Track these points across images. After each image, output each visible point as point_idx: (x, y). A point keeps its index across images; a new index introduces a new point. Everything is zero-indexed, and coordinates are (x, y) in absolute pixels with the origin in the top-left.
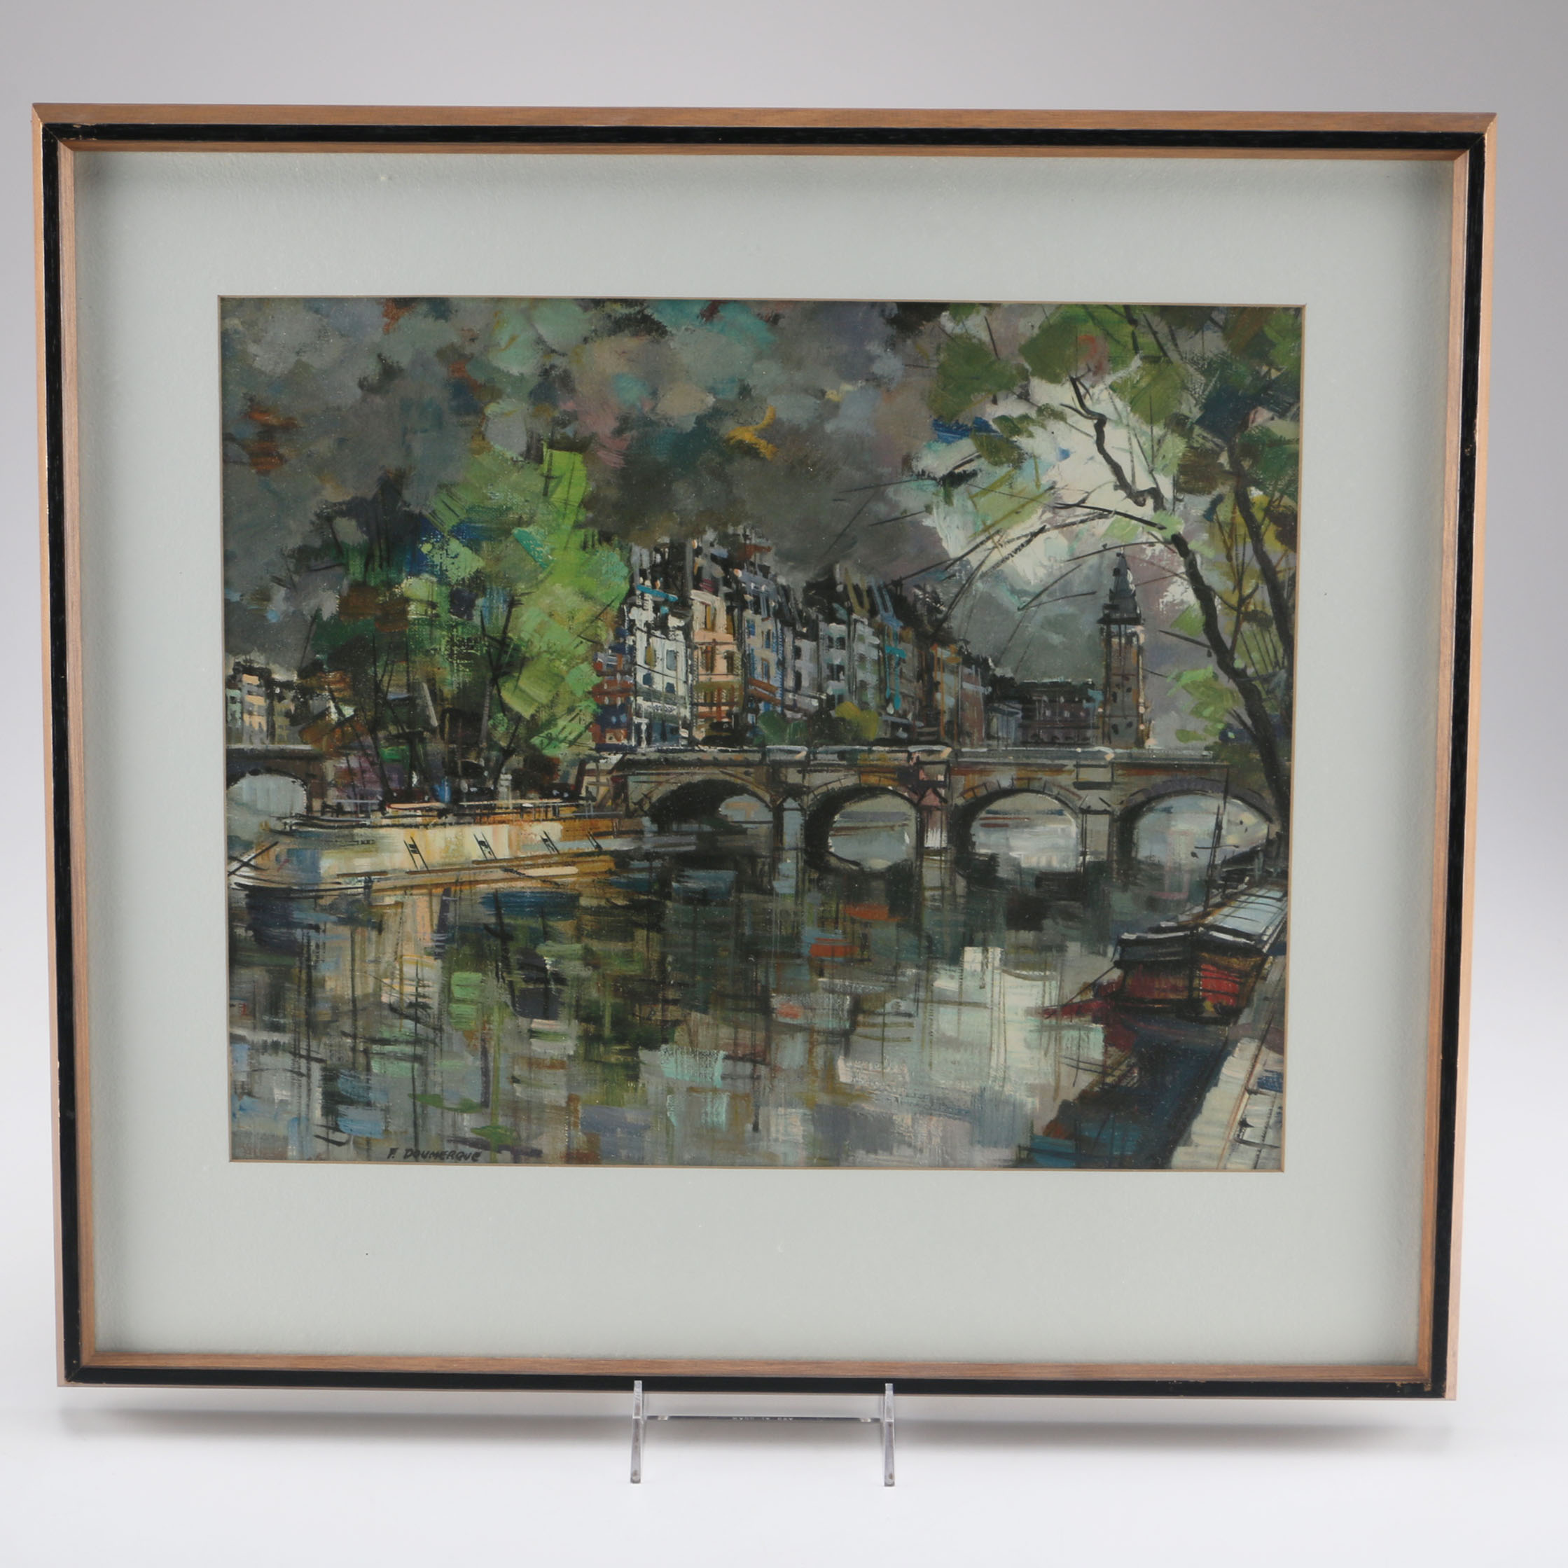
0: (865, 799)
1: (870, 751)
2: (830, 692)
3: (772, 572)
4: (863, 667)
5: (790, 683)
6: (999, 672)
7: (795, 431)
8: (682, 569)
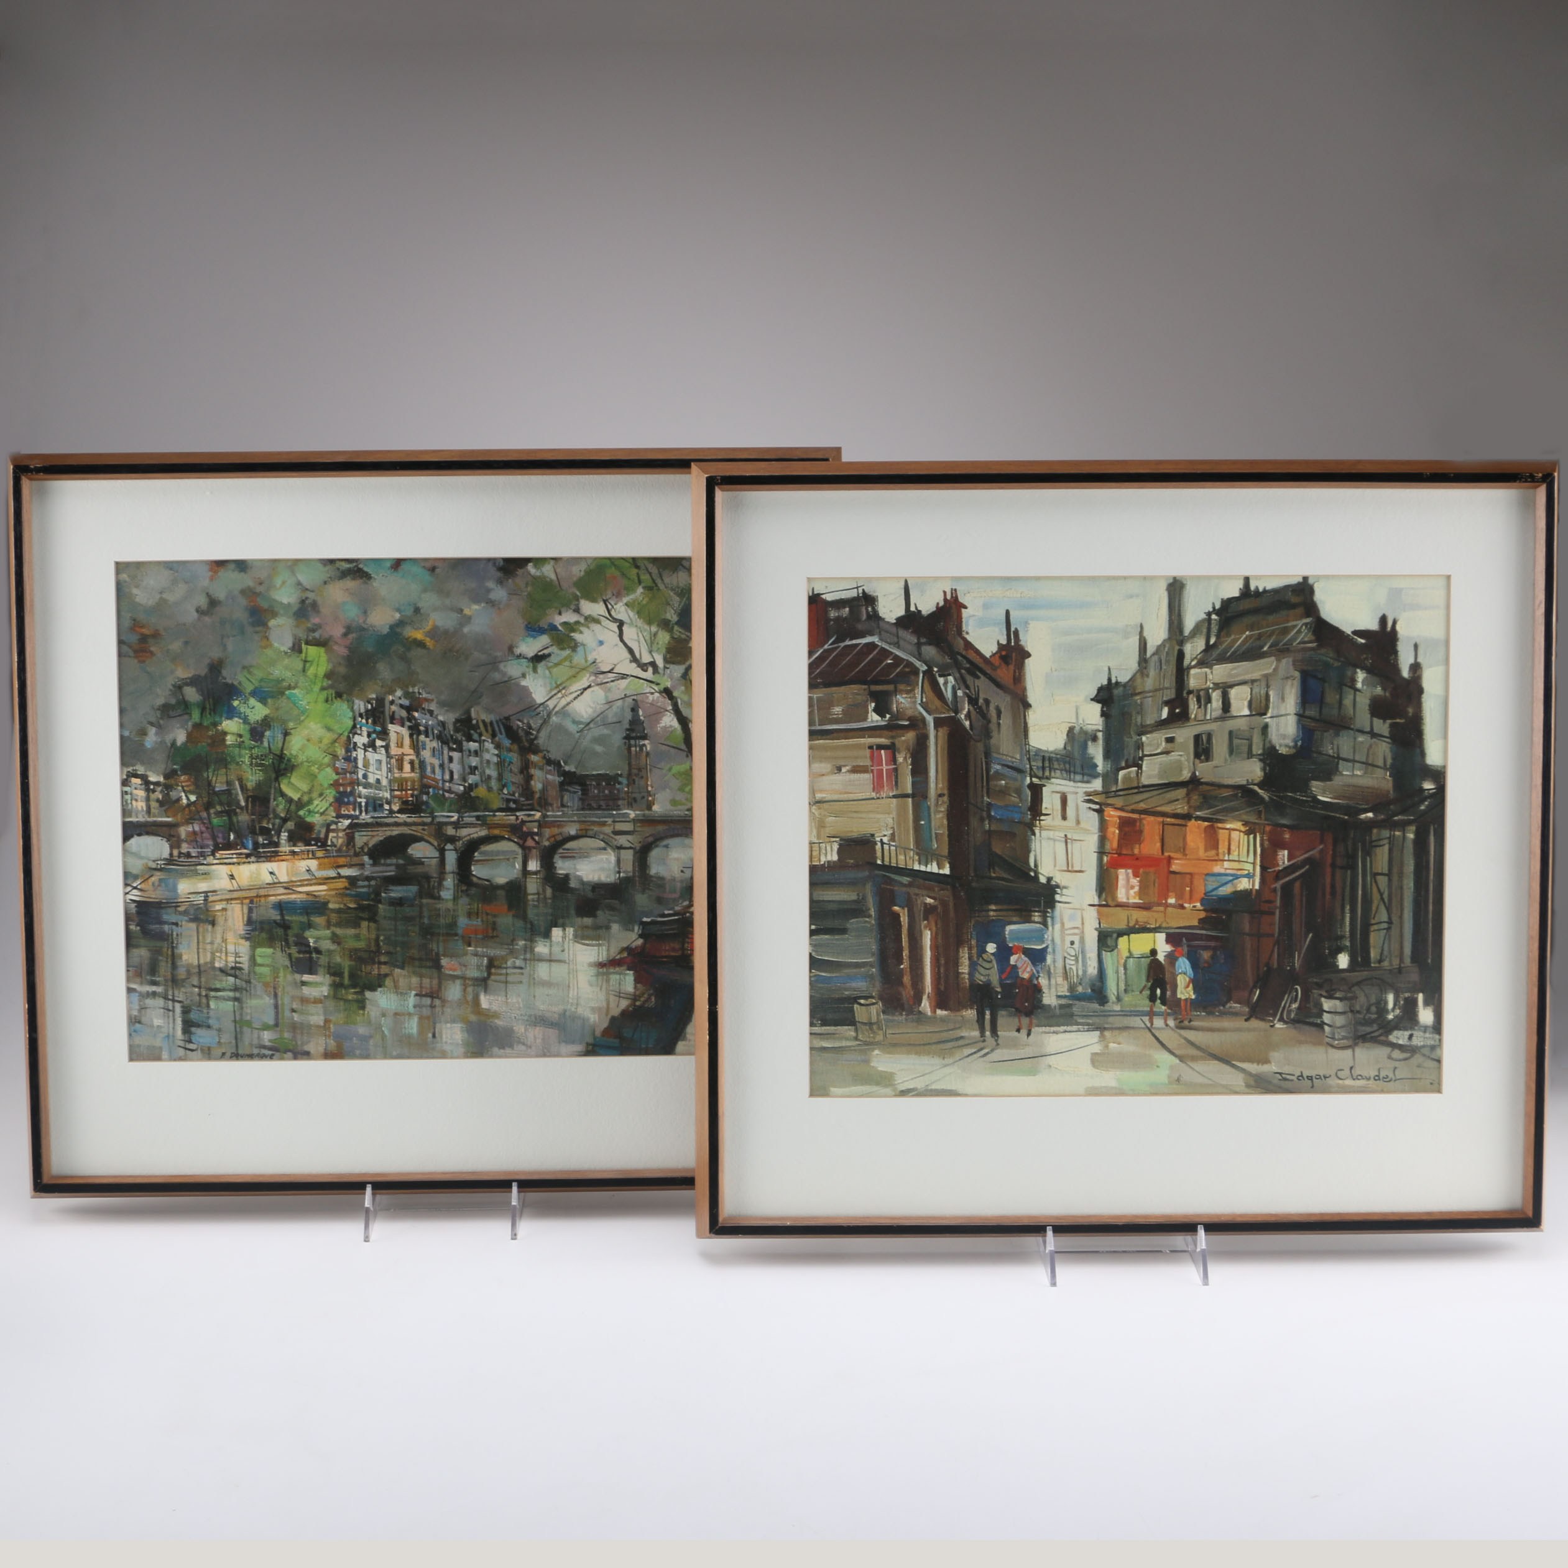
0: (492, 843)
1: (495, 816)
2: (470, 782)
3: (435, 713)
4: (489, 767)
5: (447, 777)
6: (567, 768)
7: (446, 632)
8: (383, 712)
